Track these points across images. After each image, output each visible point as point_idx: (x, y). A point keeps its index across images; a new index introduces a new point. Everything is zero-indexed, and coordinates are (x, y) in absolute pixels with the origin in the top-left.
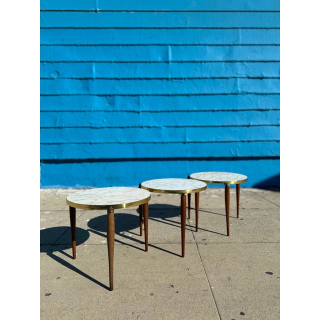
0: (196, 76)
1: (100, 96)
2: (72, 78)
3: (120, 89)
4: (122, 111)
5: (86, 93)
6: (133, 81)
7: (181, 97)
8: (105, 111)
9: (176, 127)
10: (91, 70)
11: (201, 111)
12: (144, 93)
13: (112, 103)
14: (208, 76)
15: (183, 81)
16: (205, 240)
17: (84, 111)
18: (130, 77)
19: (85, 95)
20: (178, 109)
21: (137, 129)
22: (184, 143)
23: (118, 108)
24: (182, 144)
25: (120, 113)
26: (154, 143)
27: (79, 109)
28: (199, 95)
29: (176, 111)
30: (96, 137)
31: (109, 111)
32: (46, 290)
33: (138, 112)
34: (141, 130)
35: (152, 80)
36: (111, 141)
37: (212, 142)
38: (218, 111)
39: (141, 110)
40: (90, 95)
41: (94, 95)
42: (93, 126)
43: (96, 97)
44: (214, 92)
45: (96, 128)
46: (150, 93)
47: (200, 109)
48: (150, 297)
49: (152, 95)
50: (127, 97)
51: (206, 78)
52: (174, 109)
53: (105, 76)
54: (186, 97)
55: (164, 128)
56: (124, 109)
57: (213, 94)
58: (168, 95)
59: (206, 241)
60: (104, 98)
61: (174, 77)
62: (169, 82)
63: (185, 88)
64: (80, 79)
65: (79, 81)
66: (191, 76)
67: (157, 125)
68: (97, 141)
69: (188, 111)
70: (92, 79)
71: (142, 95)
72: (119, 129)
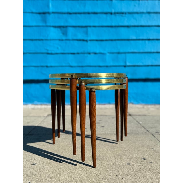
0: (135, 11)
1: (55, 27)
2: (33, 13)
3: (72, 21)
4: (73, 40)
5: (44, 25)
6: (83, 15)
7: (122, 29)
8: (60, 40)
9: (118, 53)
10: (48, 6)
11: (139, 40)
12: (92, 24)
13: (65, 33)
14: (145, 11)
15: (124, 15)
17: (42, 40)
18: (80, 11)
19: (43, 26)
20: (120, 38)
21: (86, 55)
22: (125, 66)
23: (70, 37)
24: (123, 68)
25: (71, 42)
26: (100, 67)
27: (38, 38)
28: (138, 26)
29: (118, 40)
30: (51, 61)
31: (62, 40)
33: (87, 41)
34: (89, 55)
35: (99, 15)
36: (64, 65)
37: (148, 66)
38: (153, 40)
39: (89, 38)
40: (47, 26)
41: (50, 26)
42: (49, 52)
43: (52, 29)
44: (150, 24)
45: (52, 54)
46: (96, 24)
47: (138, 38)
49: (99, 27)
50: (77, 28)
51: (143, 13)
52: (117, 38)
53: (60, 11)
54: (126, 29)
55: (108, 54)
56: (75, 38)
57: (149, 26)
58: (112, 27)
60: (59, 29)
61: (117, 11)
62: (113, 16)
63: (126, 21)
64: (40, 13)
65: (38, 15)
66: (131, 10)
67: (102, 52)
68: (53, 65)
69: (128, 40)
70: (49, 13)
71: (90, 27)
72: (71, 56)
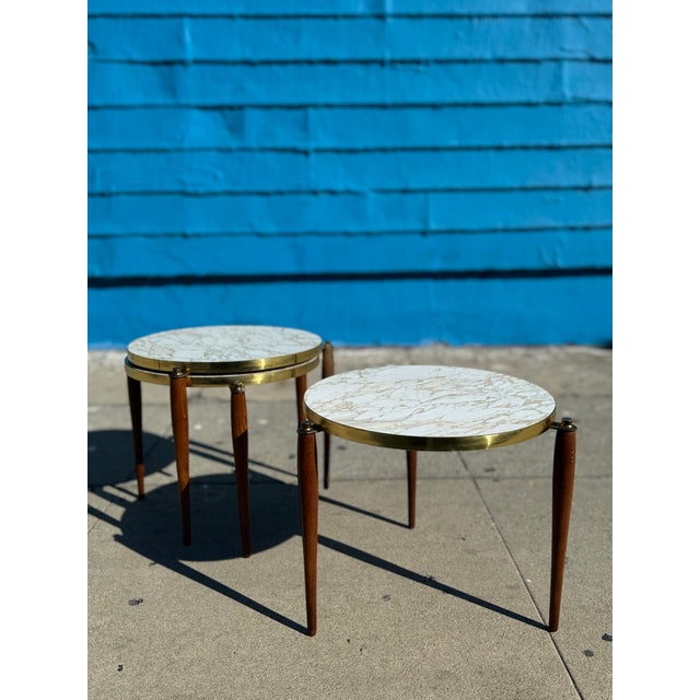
0: (458, 54)
1: (204, 108)
2: (131, 62)
3: (257, 88)
4: (263, 150)
5: (170, 101)
6: (291, 68)
7: (417, 114)
8: (220, 150)
9: (405, 191)
10: (180, 41)
11: (469, 148)
12: (320, 100)
13: (236, 129)
14: (488, 55)
15: (421, 68)
16: (492, 470)
17: (165, 151)
18: (283, 57)
19: (166, 106)
20: (408, 144)
21: (304, 198)
22: (424, 233)
23: (253, 140)
24: (418, 238)
25: (258, 155)
26: (348, 234)
27: (151, 144)
28: (464, 105)
29: (404, 149)
30: (198, 217)
31: (229, 151)
32: (128, 592)
33: (306, 153)
34: (312, 199)
35: (341, 68)
36: (237, 229)
37: (494, 231)
38: (512, 148)
39: (312, 145)
40: (180, 107)
41: (189, 107)
42: (190, 189)
43: (197, 115)
44: (503, 98)
45: (196, 195)
46: (335, 99)
47: (466, 143)
48: (384, 604)
49: (342, 106)
50: (276, 112)
51: (481, 61)
52: (399, 144)
53: (218, 56)
54: (428, 112)
55: (372, 195)
56: (269, 144)
57: (499, 105)
58: (383, 106)
59: (496, 474)
60: (217, 114)
61: (398, 56)
62: (387, 71)
63: (427, 87)
64: (154, 64)
65: (149, 69)
66: (444, 54)
67: (353, 186)
68: (201, 229)
69: (435, 149)
70: (183, 63)
71: (315, 106)
72: (256, 200)
